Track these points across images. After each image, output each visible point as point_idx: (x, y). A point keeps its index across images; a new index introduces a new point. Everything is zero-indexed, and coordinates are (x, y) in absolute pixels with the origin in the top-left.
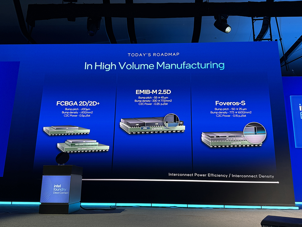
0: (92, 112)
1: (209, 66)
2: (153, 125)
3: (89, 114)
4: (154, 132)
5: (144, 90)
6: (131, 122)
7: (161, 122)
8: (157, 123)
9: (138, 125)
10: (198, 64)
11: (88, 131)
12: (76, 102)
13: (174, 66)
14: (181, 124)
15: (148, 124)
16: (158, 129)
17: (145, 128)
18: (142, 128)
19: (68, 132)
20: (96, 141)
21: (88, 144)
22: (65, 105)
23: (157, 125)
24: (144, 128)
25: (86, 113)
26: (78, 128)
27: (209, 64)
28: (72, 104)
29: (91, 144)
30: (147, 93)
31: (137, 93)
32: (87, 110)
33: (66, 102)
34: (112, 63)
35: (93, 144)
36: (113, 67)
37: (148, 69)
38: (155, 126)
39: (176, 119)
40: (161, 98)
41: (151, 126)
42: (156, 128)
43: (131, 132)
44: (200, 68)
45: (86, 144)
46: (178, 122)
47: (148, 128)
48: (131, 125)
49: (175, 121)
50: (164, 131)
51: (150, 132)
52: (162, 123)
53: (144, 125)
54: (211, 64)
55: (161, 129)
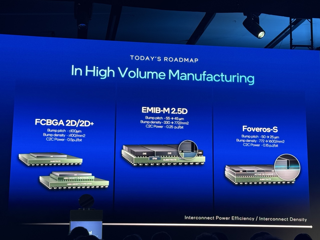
0: (84, 136)
1: (236, 78)
2: (165, 154)
3: (80, 138)
4: (167, 164)
5: (152, 108)
6: (136, 150)
7: (174, 150)
8: (169, 152)
9: (145, 154)
10: (222, 75)
11: (80, 161)
12: (61, 121)
13: (191, 77)
14: (200, 154)
15: (159, 154)
16: (171, 160)
17: (155, 158)
18: (151, 159)
19: (53, 161)
20: (91, 174)
21: (81, 178)
22: (47, 124)
23: (169, 155)
24: (153, 159)
25: (76, 136)
26: (66, 156)
27: (236, 76)
28: (56, 124)
29: (84, 178)
30: (156, 112)
31: (144, 111)
32: (77, 132)
33: (47, 120)
34: (109, 68)
35: (88, 178)
36: (111, 73)
37: (157, 78)
38: (168, 156)
39: (193, 148)
40: (176, 118)
41: (163, 156)
42: (169, 158)
43: (137, 163)
44: (224, 81)
45: (78, 178)
46: (197, 152)
47: (158, 159)
48: (137, 154)
49: (192, 151)
50: (178, 163)
51: (161, 164)
52: (176, 153)
53: (152, 154)
54: (238, 76)
55: (175, 160)
